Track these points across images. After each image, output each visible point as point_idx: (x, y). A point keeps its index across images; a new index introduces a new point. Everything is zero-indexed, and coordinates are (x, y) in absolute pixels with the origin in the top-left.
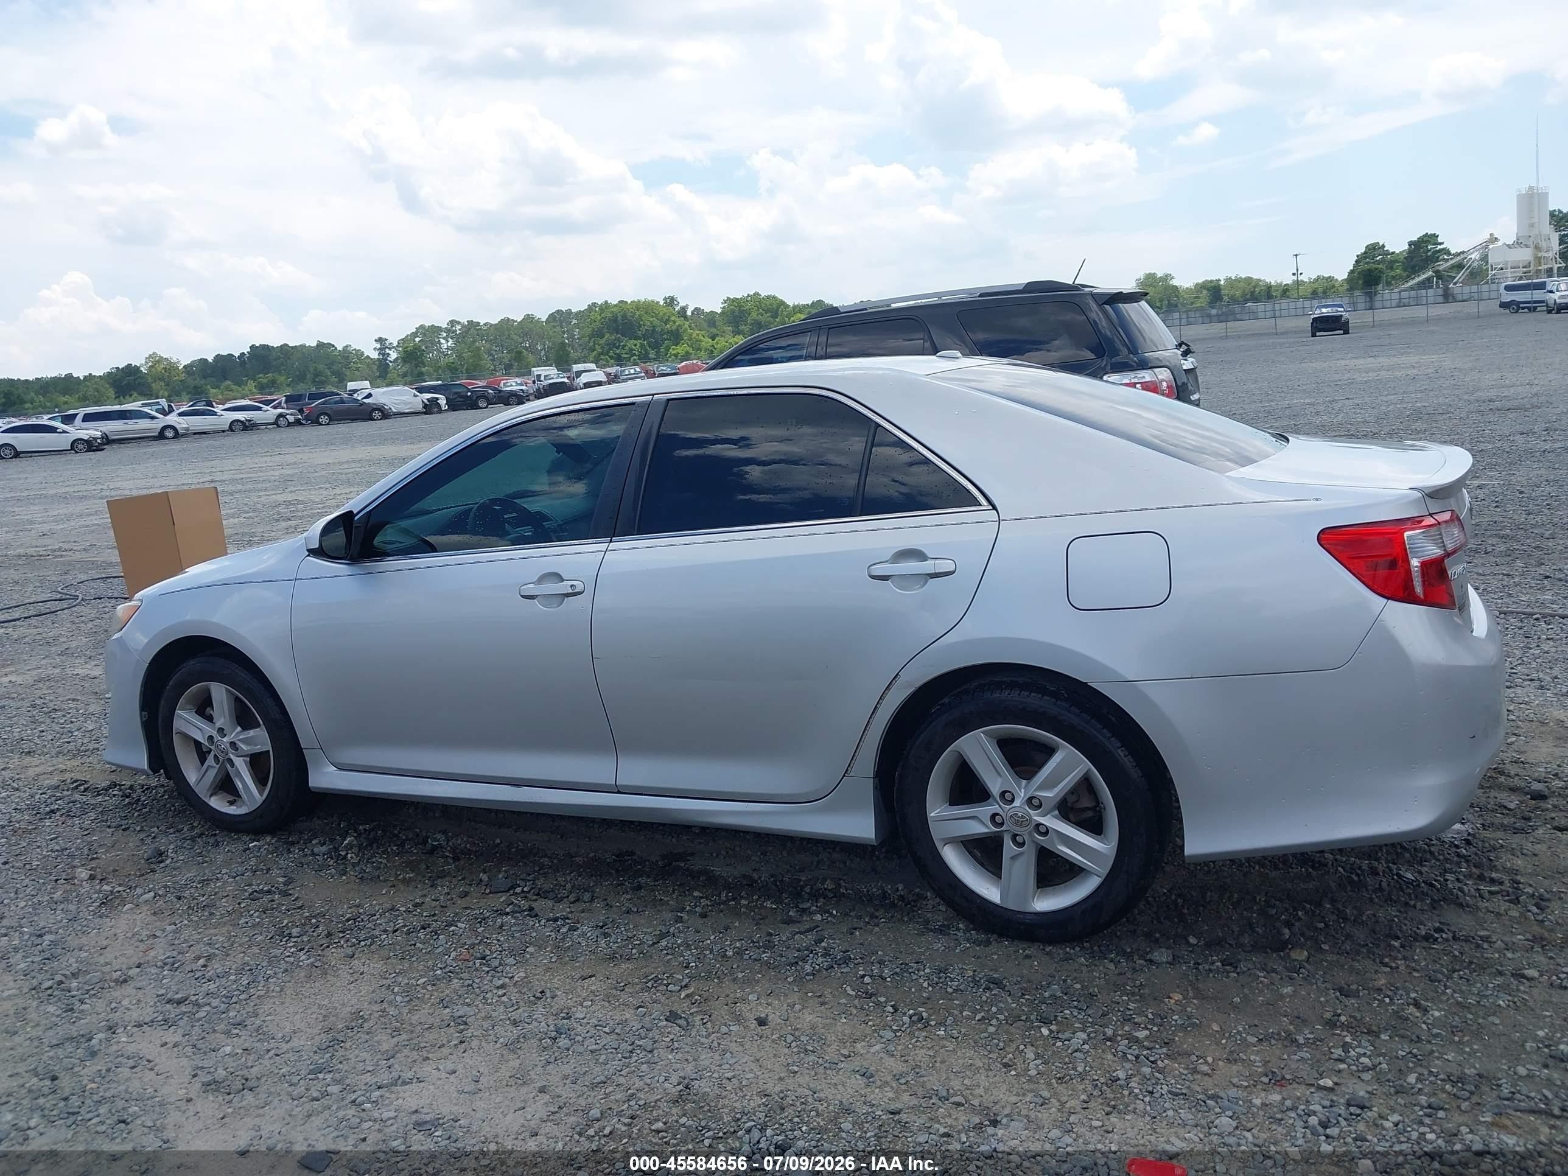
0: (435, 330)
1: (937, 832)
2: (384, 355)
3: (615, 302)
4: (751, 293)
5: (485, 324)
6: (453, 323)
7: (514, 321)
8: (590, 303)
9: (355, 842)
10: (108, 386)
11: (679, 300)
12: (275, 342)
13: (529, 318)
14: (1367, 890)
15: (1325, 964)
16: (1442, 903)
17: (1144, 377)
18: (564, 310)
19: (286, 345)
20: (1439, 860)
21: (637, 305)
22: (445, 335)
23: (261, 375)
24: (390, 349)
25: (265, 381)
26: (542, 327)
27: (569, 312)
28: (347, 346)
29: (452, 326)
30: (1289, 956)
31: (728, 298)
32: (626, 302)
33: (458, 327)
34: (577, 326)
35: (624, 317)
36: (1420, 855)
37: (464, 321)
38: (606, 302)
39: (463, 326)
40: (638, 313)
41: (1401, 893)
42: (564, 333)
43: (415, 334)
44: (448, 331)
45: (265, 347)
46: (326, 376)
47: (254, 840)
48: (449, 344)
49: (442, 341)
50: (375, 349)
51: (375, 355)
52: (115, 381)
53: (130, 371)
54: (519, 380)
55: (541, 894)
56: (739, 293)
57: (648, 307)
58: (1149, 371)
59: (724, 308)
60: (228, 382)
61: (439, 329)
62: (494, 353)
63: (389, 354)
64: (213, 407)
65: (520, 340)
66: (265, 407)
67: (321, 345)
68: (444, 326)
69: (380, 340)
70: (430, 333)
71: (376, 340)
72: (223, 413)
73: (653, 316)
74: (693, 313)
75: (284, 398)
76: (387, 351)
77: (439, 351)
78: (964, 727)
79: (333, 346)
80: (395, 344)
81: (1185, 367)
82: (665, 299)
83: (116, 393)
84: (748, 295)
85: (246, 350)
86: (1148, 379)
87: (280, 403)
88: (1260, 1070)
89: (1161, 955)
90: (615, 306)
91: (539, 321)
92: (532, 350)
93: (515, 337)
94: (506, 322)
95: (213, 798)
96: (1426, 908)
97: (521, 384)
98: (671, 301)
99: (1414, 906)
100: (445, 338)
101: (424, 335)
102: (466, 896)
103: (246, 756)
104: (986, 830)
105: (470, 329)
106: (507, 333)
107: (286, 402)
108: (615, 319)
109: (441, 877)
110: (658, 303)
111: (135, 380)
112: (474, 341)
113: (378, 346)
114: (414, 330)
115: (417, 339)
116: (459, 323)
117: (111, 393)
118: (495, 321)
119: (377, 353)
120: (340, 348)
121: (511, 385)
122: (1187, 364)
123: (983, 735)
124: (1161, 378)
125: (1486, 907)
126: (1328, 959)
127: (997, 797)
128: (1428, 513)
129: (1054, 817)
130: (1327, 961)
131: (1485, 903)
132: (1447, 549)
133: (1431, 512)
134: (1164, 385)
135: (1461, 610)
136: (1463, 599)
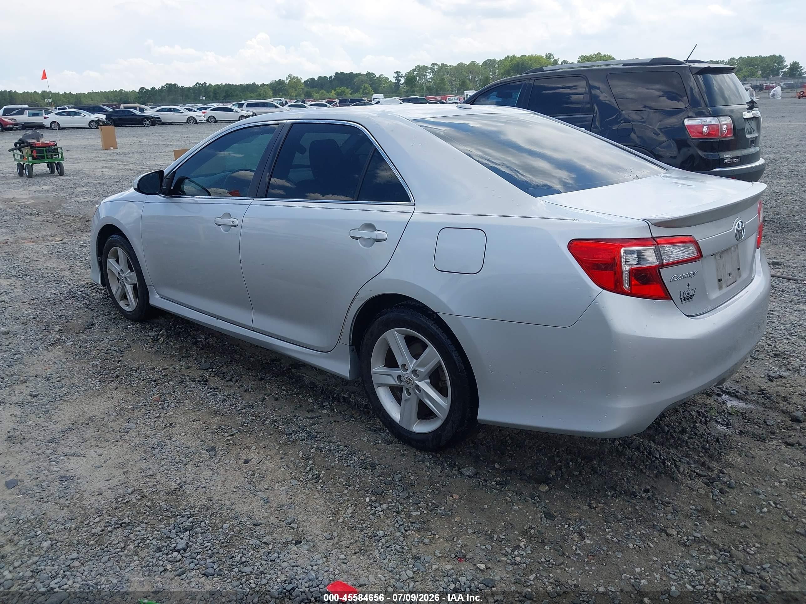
0: (425, 68)
1: (376, 379)
2: (398, 80)
3: (520, 56)
4: (596, 53)
5: (450, 66)
6: (434, 64)
7: (465, 64)
8: (506, 56)
9: (165, 333)
10: (270, 89)
11: (554, 56)
12: (347, 71)
13: (473, 63)
14: (624, 457)
15: (555, 496)
16: (663, 475)
17: (711, 122)
18: (492, 59)
19: (352, 73)
20: (689, 448)
21: (531, 58)
22: (429, 71)
23: (338, 88)
24: (401, 77)
25: (340, 91)
26: (479, 68)
27: (494, 61)
28: (381, 75)
29: (433, 67)
30: (538, 488)
31: (582, 56)
32: (526, 56)
33: (436, 67)
34: (498, 68)
35: (523, 64)
36: (679, 442)
37: (440, 64)
38: (514, 56)
39: (439, 66)
40: (530, 62)
41: (642, 464)
42: (490, 72)
43: (414, 70)
44: (431, 68)
45: (342, 73)
46: (369, 90)
47: (132, 324)
48: (431, 76)
49: (428, 74)
50: (394, 77)
51: (394, 80)
52: (273, 87)
53: (280, 82)
54: (456, 97)
55: (219, 373)
56: (588, 53)
57: (537, 59)
58: (715, 118)
59: (579, 61)
60: (323, 91)
61: (427, 68)
62: (453, 81)
63: (400, 80)
64: (305, 103)
65: (467, 75)
66: (328, 105)
67: (369, 74)
68: (429, 66)
69: (397, 73)
70: (422, 69)
71: (395, 72)
72: (308, 106)
73: (538, 64)
74: (562, 63)
75: (338, 101)
76: (400, 78)
77: (426, 79)
78: (388, 326)
79: (374, 74)
80: (404, 75)
81: (745, 117)
82: (546, 55)
83: (273, 93)
84: (594, 54)
85: (333, 75)
86: (713, 123)
87: (336, 103)
88: (457, 549)
89: (468, 471)
90: (519, 58)
91: (478, 65)
92: (472, 81)
93: (464, 73)
94: (461, 65)
95: (121, 302)
96: (651, 475)
97: (457, 100)
98: (550, 56)
99: (645, 473)
100: (429, 73)
101: (419, 70)
102: (188, 368)
103: (132, 284)
104: (395, 383)
105: (442, 68)
106: (461, 71)
107: (339, 103)
108: (518, 65)
109: (187, 357)
110: (542, 57)
111: (282, 87)
112: (444, 75)
113: (396, 75)
114: (414, 68)
115: (415, 73)
116: (436, 64)
117: (271, 93)
118: (455, 65)
119: (395, 79)
120: (377, 76)
121: (452, 100)
122: (747, 115)
123: (396, 332)
124: (723, 122)
125: (687, 483)
126: (558, 494)
127: (400, 366)
128: (651, 237)
129: (426, 383)
130: (556, 495)
131: (689, 480)
132: (663, 261)
133: (654, 236)
134: (725, 127)
135: (685, 300)
136: (690, 293)
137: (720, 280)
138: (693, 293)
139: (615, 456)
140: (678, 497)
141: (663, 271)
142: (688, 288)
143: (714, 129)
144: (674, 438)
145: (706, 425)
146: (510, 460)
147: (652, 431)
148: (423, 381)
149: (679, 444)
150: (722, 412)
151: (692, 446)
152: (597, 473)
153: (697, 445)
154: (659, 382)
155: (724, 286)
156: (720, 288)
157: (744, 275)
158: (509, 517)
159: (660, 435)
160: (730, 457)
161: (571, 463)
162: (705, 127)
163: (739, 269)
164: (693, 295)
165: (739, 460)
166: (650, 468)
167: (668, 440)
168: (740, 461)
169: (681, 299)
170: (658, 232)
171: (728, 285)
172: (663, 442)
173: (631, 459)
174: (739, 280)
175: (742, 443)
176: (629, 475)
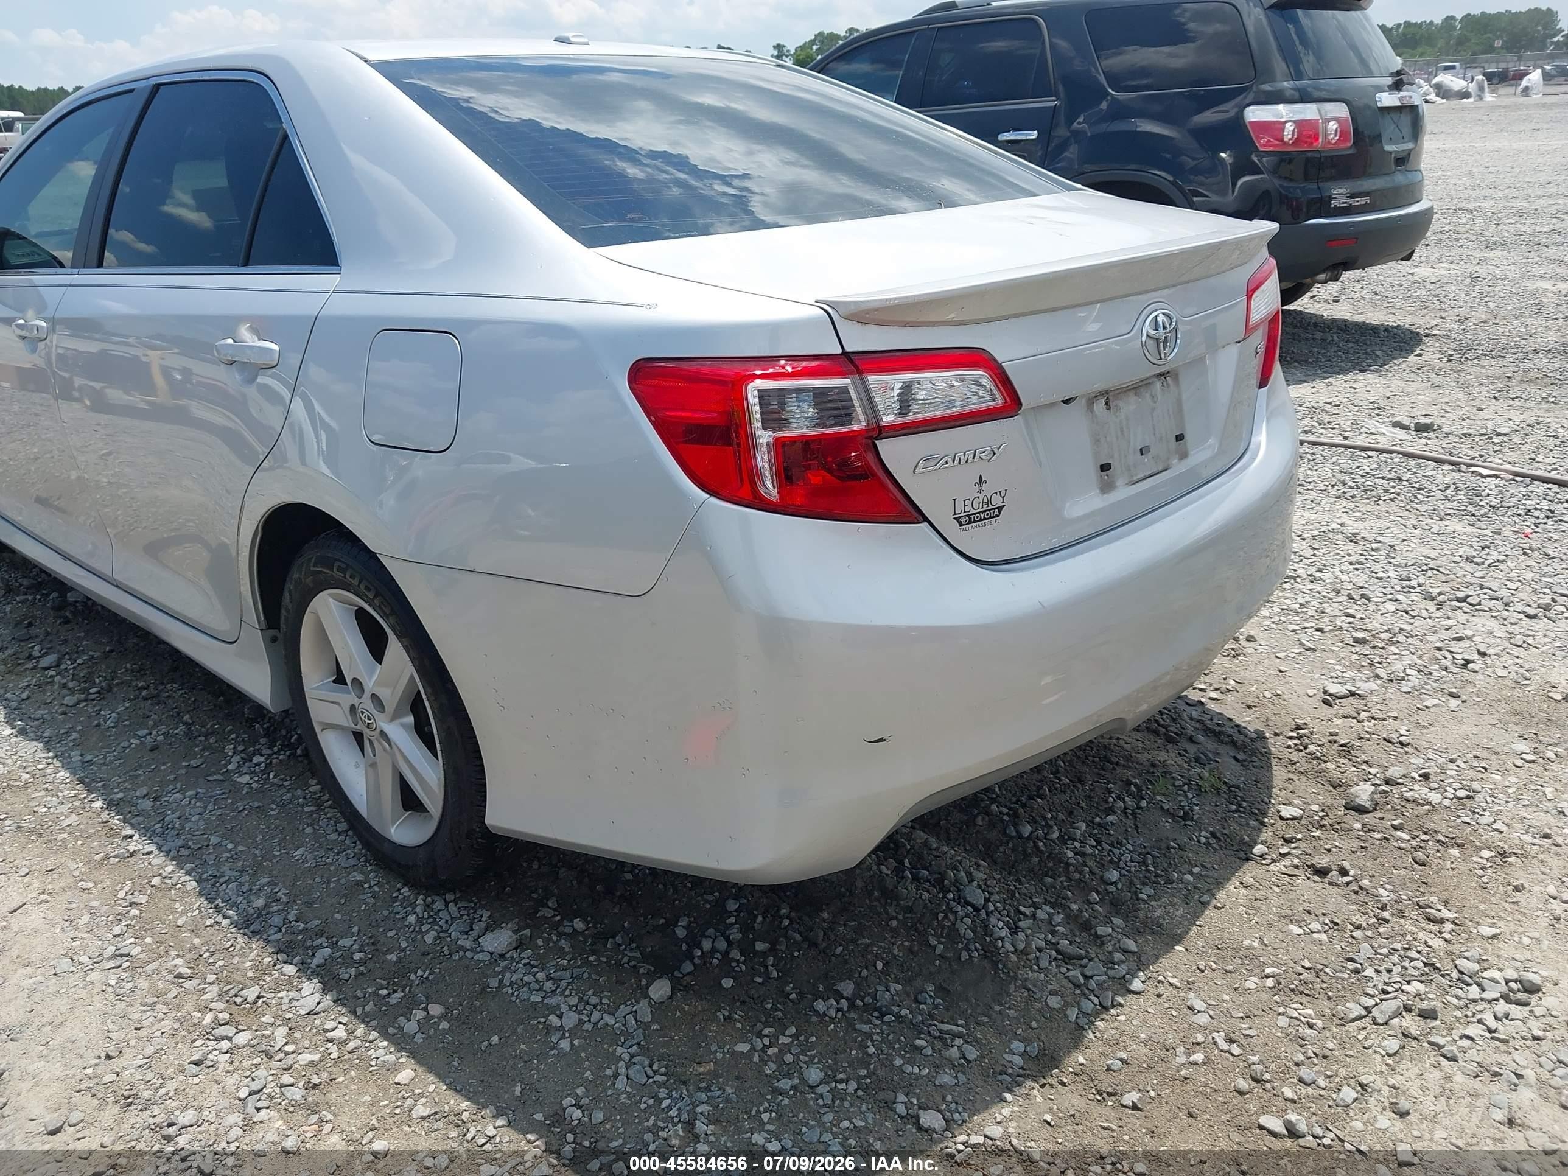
1: (316, 713)
14: (897, 904)
15: (678, 1014)
17: (1302, 114)
20: (1070, 879)
30: (647, 989)
36: (1051, 864)
41: (935, 923)
58: (1313, 106)
81: (1381, 104)
86: (1308, 116)
96: (949, 955)
99: (934, 948)
104: (347, 723)
122: (1387, 99)
123: (331, 600)
124: (1329, 116)
125: (1026, 979)
126: (687, 1008)
127: (349, 682)
128: (840, 351)
129: (403, 725)
130: (682, 1010)
131: (1033, 971)
132: (878, 419)
133: (848, 349)
134: (1333, 126)
135: (970, 522)
136: (989, 502)
137: (1105, 468)
138: (997, 502)
139: (877, 900)
140: (994, 1016)
141: (885, 447)
142: (980, 491)
143: (1307, 131)
144: (1042, 852)
145: (1135, 818)
146: (616, 910)
147: (995, 833)
148: (398, 721)
149: (1051, 869)
150: (1184, 784)
151: (1077, 876)
152: (816, 945)
153: (1091, 872)
154: (882, 740)
155: (1120, 482)
156: (1107, 487)
157: (1200, 454)
158: (539, 1070)
159: (1011, 845)
160: (1160, 906)
161: (760, 919)
162: (1288, 125)
163: (1179, 438)
164: (1000, 509)
165: (1178, 913)
166: (949, 935)
167: (1026, 856)
168: (1182, 917)
169: (957, 519)
170: (860, 339)
171: (1135, 479)
172: (1016, 861)
173: (910, 909)
174: (1179, 468)
175: (1203, 866)
176: (896, 952)
